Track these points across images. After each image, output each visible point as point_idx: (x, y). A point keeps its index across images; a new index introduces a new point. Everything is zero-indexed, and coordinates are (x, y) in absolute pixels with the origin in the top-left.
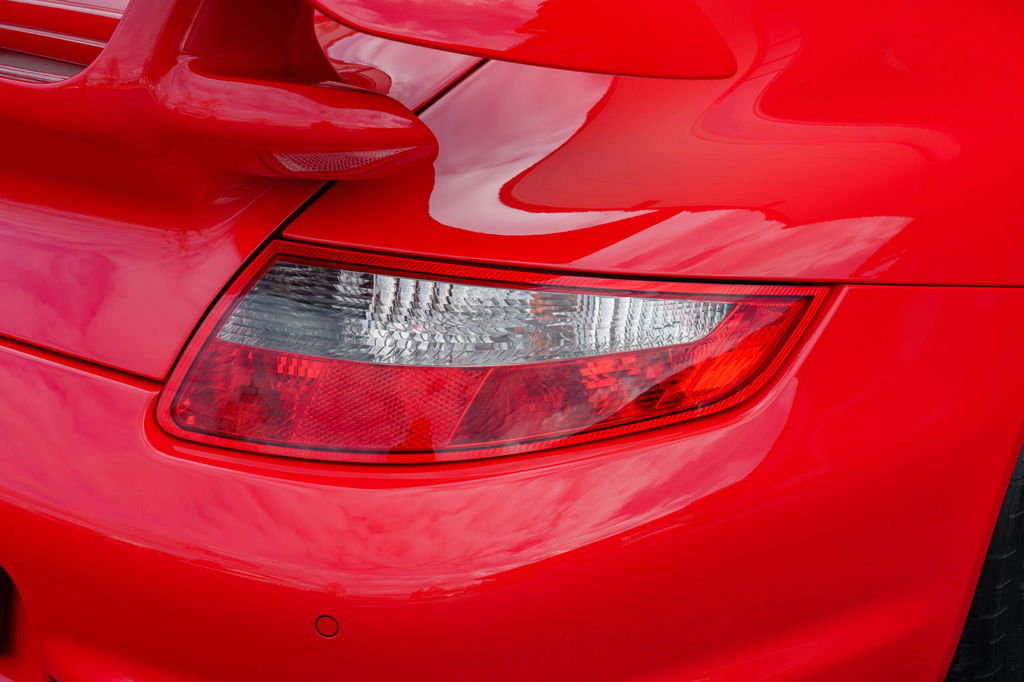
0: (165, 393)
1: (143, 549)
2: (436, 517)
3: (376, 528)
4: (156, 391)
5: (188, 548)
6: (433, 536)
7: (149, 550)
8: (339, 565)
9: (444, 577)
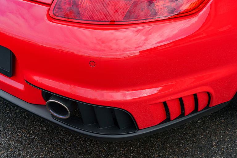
0: (51, 7)
1: (47, 47)
2: (117, 40)
3: (103, 42)
4: (49, 7)
5: (58, 46)
6: (117, 45)
7: (49, 47)
8: (95, 50)
9: (120, 53)
